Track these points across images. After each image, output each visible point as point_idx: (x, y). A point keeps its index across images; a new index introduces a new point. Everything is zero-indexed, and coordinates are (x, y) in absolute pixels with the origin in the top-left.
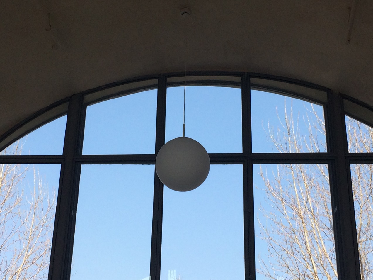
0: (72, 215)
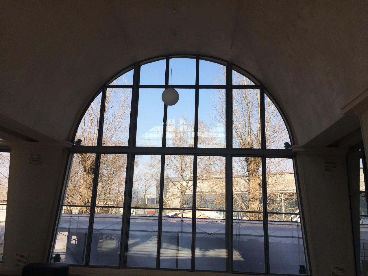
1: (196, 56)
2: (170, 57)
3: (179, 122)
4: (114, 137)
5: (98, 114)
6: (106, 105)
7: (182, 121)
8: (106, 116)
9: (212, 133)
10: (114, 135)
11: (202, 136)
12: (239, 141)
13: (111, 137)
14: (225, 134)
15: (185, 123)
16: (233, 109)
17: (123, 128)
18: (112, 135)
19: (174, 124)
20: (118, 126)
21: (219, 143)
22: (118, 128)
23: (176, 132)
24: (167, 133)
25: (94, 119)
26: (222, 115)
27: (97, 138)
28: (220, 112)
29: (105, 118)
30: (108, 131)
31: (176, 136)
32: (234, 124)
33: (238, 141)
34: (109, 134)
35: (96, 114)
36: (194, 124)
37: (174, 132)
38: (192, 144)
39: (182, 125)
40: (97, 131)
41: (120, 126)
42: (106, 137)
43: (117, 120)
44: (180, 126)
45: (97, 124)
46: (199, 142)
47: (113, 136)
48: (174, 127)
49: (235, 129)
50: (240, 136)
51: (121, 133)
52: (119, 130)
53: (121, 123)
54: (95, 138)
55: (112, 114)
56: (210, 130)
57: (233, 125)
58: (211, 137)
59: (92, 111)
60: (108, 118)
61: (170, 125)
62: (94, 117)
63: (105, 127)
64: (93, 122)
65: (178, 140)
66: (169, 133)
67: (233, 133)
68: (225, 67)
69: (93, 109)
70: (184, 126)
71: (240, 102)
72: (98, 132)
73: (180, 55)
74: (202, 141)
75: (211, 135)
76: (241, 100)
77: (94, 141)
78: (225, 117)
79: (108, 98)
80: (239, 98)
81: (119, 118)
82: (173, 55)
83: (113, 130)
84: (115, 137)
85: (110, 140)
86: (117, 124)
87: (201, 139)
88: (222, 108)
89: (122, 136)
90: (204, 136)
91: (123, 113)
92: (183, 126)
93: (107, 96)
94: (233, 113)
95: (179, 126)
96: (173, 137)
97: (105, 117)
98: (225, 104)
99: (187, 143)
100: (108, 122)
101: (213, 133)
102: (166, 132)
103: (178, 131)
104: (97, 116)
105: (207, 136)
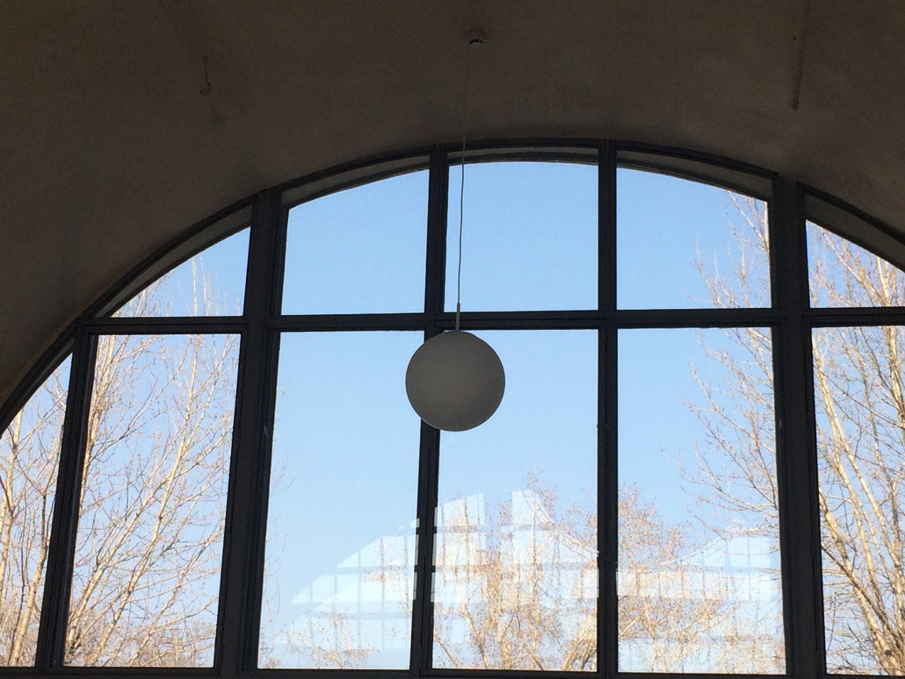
0: (265, 436)
1: (595, 151)
2: (451, 155)
3: (506, 516)
4: (135, 608)
5: (47, 473)
6: (96, 421)
7: (524, 506)
8: (93, 483)
9: (699, 576)
10: (137, 595)
11: (643, 594)
12: (862, 625)
13: (116, 607)
14: (780, 581)
15: (544, 518)
16: (819, 438)
17: (188, 556)
18: (125, 596)
19: (482, 522)
20: (159, 545)
21: (744, 631)
22: (156, 554)
23: (491, 567)
24: (437, 578)
25: (22, 504)
26: (758, 474)
27: (37, 615)
28: (747, 455)
29: (86, 499)
30: (100, 572)
31: (496, 594)
32: (832, 525)
33: (859, 627)
34: (107, 591)
35: (34, 474)
36: (595, 523)
37: (483, 568)
38: (584, 642)
39: (525, 527)
40: (37, 574)
41: (170, 538)
42: (89, 605)
43: (156, 509)
44: (517, 534)
45: (39, 530)
46: (626, 626)
47: (132, 598)
48: (478, 541)
49: (835, 552)
50: (871, 593)
51: (173, 584)
52: (167, 565)
53: (174, 526)
54: (26, 612)
55: (128, 475)
56: (692, 559)
57: (824, 530)
58: (700, 596)
59: (11, 456)
60: (105, 494)
61: (457, 529)
62: (23, 495)
63: (85, 547)
64: (20, 518)
65: (506, 618)
66: (450, 576)
67: (827, 580)
68: (764, 205)
69: (19, 448)
70: (540, 534)
71: (860, 398)
72: (43, 581)
73: (506, 143)
74: (643, 620)
75: (697, 586)
76: (865, 382)
77: (21, 630)
78: (775, 481)
79: (105, 381)
80: (854, 374)
81: (163, 493)
82: (469, 147)
83: (130, 565)
84: (142, 603)
85: (110, 620)
86: (150, 530)
87: (639, 607)
88: (756, 430)
89: (182, 597)
90: (653, 593)
91: (190, 464)
92: (530, 534)
93: (98, 373)
94: (821, 462)
95: (511, 535)
96: (476, 599)
97: (88, 492)
98: (773, 405)
99: (555, 634)
100: (103, 520)
101: (709, 576)
102: (433, 569)
103: (505, 566)
104: (44, 486)
105: (673, 595)
